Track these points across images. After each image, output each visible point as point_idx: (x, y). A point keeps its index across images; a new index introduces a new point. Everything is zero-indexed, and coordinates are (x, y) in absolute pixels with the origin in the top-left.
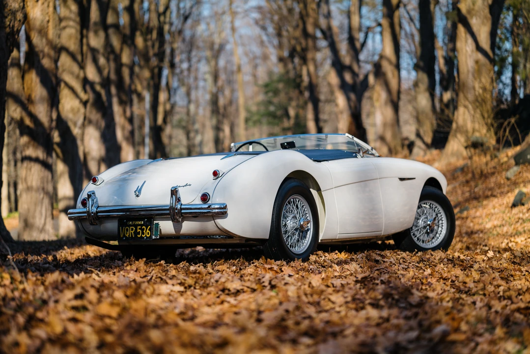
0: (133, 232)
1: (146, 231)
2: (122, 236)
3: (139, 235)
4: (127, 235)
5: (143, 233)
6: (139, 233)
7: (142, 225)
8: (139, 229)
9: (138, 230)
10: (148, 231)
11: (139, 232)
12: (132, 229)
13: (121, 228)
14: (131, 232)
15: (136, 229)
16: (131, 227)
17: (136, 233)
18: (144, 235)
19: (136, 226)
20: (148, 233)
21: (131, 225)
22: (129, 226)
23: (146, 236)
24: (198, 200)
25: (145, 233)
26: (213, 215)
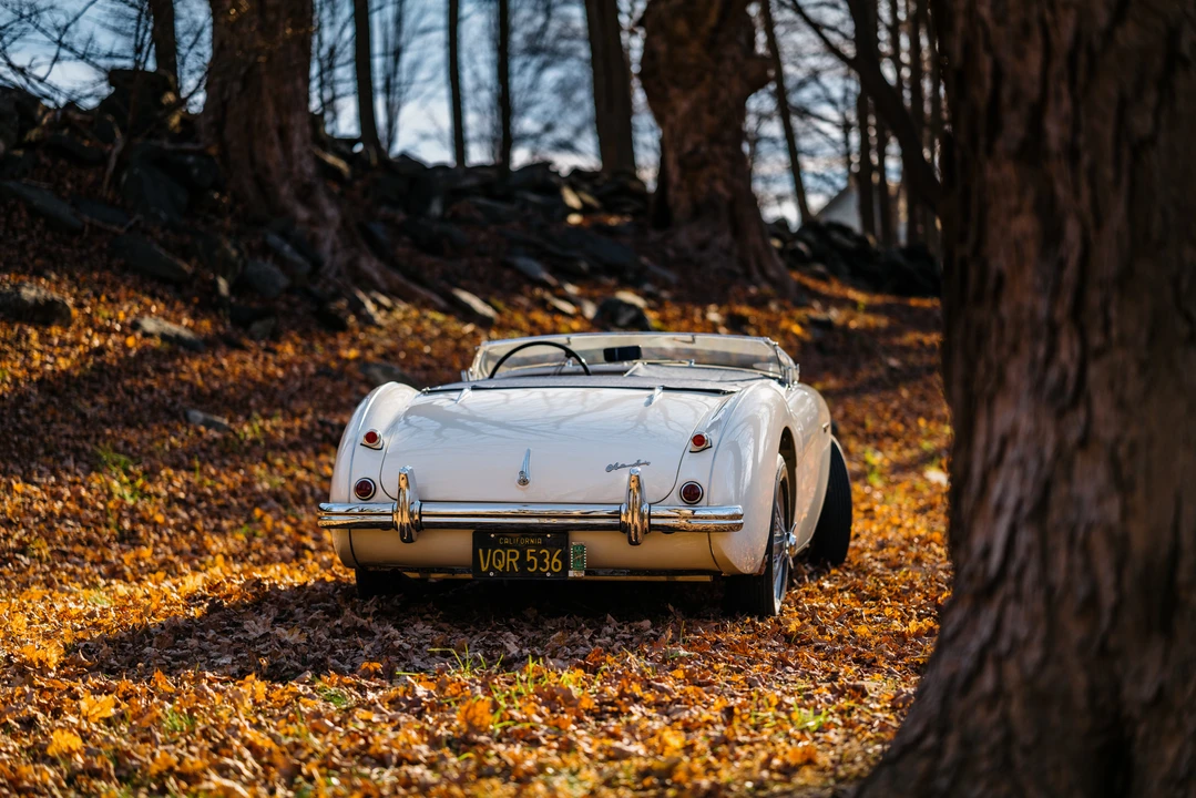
0: (514, 560)
1: (550, 560)
2: (484, 569)
3: (532, 567)
4: (500, 568)
5: (542, 564)
6: (531, 564)
8: (532, 554)
9: (529, 558)
10: (555, 560)
11: (532, 560)
12: (513, 555)
13: (481, 551)
14: (509, 560)
15: (523, 555)
16: (509, 551)
17: (522, 562)
18: (544, 567)
19: (522, 549)
20: (556, 565)
21: (508, 546)
22: (504, 547)
23: (550, 570)
24: (675, 498)
25: (548, 563)
26: (707, 531)
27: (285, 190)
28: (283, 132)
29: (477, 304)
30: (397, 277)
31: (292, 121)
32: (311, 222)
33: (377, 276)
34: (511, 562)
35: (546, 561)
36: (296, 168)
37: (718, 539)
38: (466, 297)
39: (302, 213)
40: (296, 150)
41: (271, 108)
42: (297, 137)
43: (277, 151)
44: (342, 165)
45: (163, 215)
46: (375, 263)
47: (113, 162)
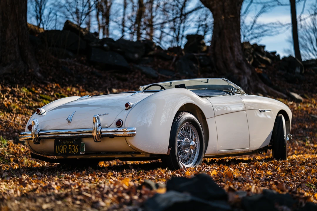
0: (65, 149)
1: (75, 149)
2: (57, 152)
3: (70, 151)
4: (61, 152)
5: (73, 150)
7: (72, 144)
8: (70, 147)
9: (69, 148)
10: (76, 148)
11: (70, 149)
12: (65, 147)
13: (56, 146)
14: (64, 149)
16: (64, 146)
17: (68, 150)
18: (73, 151)
19: (68, 145)
20: (77, 151)
21: (64, 144)
22: (63, 145)
23: (75, 152)
24: (114, 125)
25: (74, 150)
26: (125, 136)
27: (232, 65)
28: (231, 48)
29: (297, 96)
30: (270, 89)
31: (234, 45)
32: (239, 74)
33: (263, 89)
34: (64, 150)
35: (74, 149)
36: (236, 58)
37: (130, 140)
38: (293, 94)
39: (236, 71)
40: (236, 53)
41: (227, 42)
42: (236, 49)
43: (230, 54)
44: (269, 60)
45: (187, 73)
46: (263, 85)
47: (174, 59)
